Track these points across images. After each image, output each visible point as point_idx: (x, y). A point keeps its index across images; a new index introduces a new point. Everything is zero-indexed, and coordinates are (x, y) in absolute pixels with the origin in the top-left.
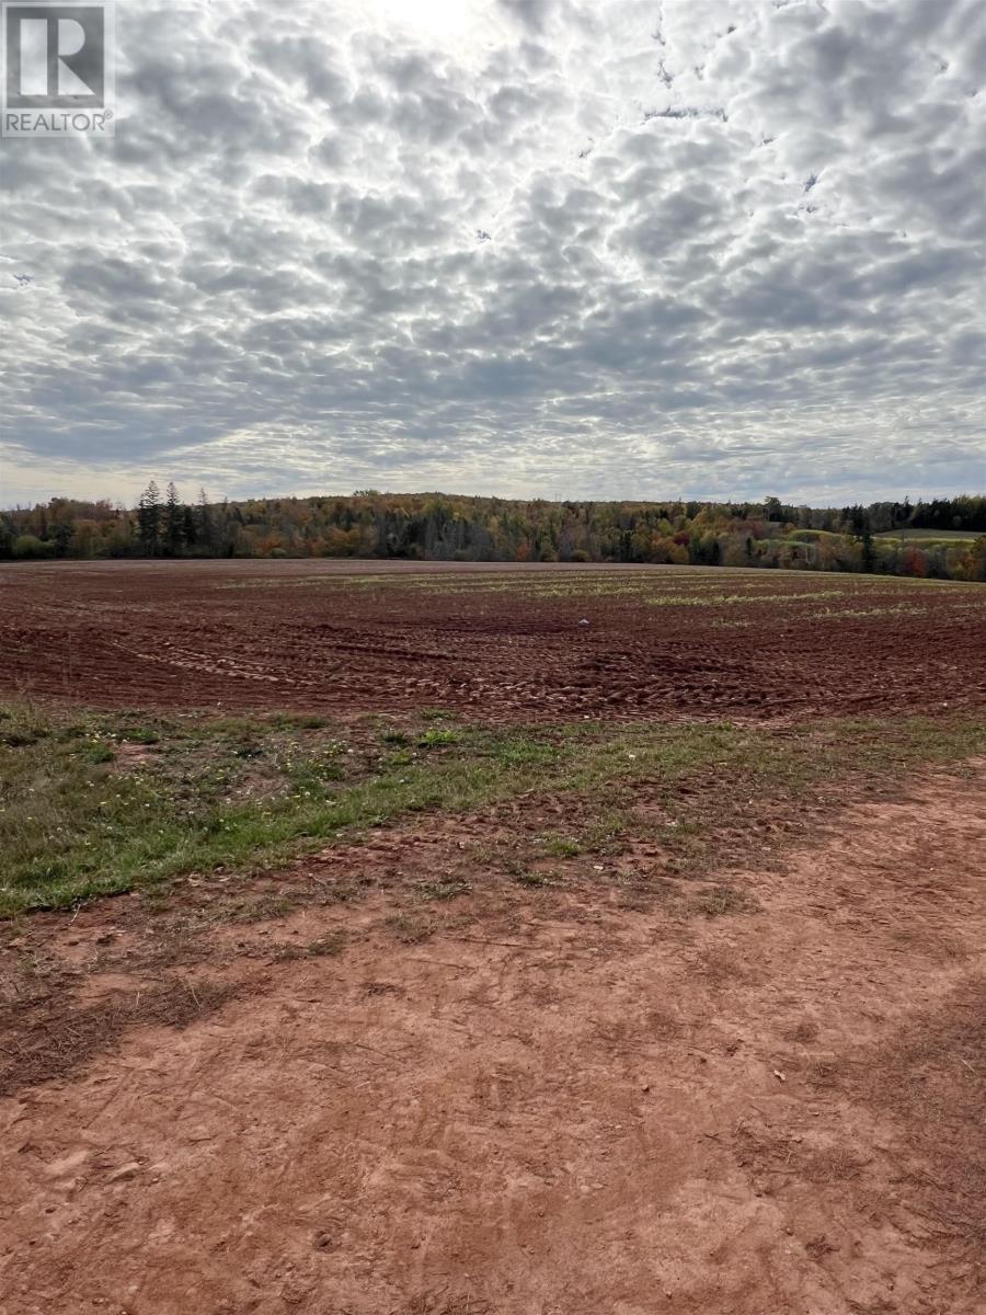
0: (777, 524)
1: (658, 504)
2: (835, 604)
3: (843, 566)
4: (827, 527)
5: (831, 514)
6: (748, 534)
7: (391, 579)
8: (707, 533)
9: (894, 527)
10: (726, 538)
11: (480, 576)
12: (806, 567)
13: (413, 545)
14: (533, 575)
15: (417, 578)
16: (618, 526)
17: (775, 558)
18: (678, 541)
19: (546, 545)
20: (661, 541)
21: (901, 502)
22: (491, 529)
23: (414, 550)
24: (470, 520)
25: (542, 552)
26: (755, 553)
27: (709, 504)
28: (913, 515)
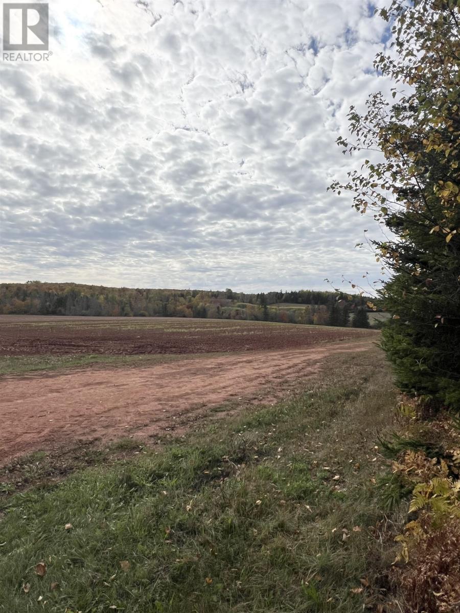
0: (230, 300)
1: (179, 291)
3: (257, 319)
4: (250, 302)
5: (252, 296)
6: (218, 305)
7: (54, 324)
8: (201, 304)
9: (277, 302)
10: (209, 306)
11: (96, 322)
12: (241, 319)
13: (60, 308)
14: (120, 322)
15: (67, 323)
16: (161, 300)
17: (229, 315)
18: (188, 307)
19: (128, 309)
20: (180, 307)
21: (279, 292)
22: (100, 301)
23: (60, 311)
24: (89, 296)
25: (125, 312)
26: (221, 313)
27: (202, 291)
28: (284, 297)
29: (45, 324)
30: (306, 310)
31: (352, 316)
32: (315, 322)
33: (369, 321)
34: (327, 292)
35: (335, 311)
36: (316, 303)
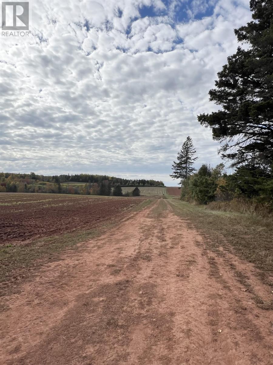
0: (34, 180)
2: (49, 203)
3: (53, 192)
4: (48, 181)
5: (49, 177)
6: (26, 183)
8: (12, 183)
9: (66, 181)
10: (18, 184)
12: (43, 192)
17: (34, 190)
18: (2, 185)
21: (67, 175)
26: (27, 188)
27: (13, 174)
28: (70, 178)
30: (86, 186)
31: (113, 189)
32: (91, 193)
33: (122, 192)
34: (97, 175)
35: (103, 186)
36: (92, 182)
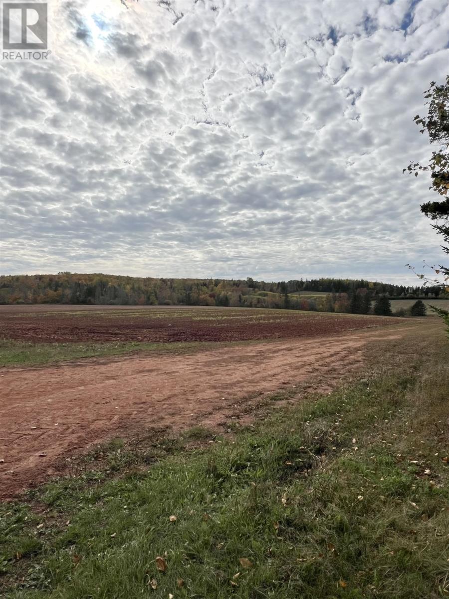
0: (251, 289)
1: (202, 280)
3: (277, 306)
4: (271, 290)
5: (273, 284)
6: (240, 293)
7: (87, 313)
8: (223, 292)
9: (297, 291)
10: (231, 295)
11: (126, 311)
12: (263, 307)
13: (89, 298)
14: (148, 310)
15: (99, 312)
16: (185, 290)
17: (251, 303)
18: (211, 296)
19: (153, 298)
20: (203, 296)
21: (300, 280)
22: (127, 291)
23: (90, 300)
24: (116, 286)
25: (151, 301)
26: (242, 301)
27: (224, 280)
28: (304, 286)
29: (78, 313)
30: (327, 298)
31: (373, 304)
32: (336, 310)
33: (390, 308)
34: (347, 280)
35: (356, 298)
36: (337, 291)
